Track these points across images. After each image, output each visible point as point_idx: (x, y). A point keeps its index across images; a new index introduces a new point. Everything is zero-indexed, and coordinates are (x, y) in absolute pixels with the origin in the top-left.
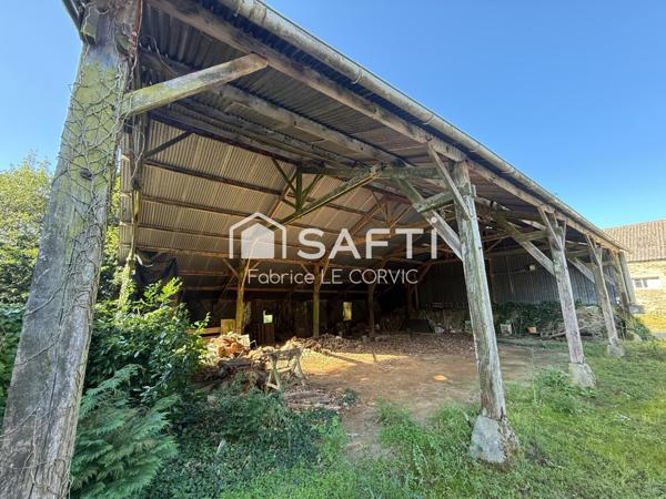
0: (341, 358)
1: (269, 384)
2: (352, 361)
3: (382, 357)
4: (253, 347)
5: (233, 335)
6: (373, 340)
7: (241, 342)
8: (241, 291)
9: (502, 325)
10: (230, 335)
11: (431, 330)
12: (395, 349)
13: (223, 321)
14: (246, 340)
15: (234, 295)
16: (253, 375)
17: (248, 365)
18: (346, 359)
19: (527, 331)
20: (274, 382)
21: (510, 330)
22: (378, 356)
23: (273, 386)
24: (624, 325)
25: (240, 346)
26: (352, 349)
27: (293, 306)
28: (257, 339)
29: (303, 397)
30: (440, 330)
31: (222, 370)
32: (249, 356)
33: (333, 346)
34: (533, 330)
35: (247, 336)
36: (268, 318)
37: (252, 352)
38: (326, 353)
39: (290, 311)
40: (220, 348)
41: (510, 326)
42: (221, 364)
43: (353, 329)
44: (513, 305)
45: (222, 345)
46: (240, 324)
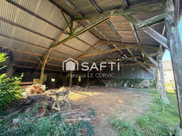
0: (81, 94)
1: (53, 107)
2: (86, 95)
3: (96, 94)
4: (47, 89)
5: (38, 85)
6: (89, 88)
7: (42, 88)
8: (43, 69)
9: (124, 84)
10: (37, 85)
11: (104, 85)
12: (98, 91)
13: (34, 80)
14: (44, 87)
15: (40, 71)
16: (45, 103)
17: (44, 98)
18: (83, 94)
19: (131, 86)
20: (56, 106)
21: (126, 86)
22: (94, 93)
23: (56, 108)
24: (155, 85)
25: (41, 89)
26: (84, 91)
27: (63, 76)
28: (49, 87)
29: (72, 114)
30: (107, 85)
31: (29, 101)
32: (44, 94)
33: (77, 89)
34: (132, 86)
35: (45, 85)
36: (53, 80)
37: (46, 92)
38: (75, 92)
39: (61, 78)
40: (31, 90)
41: (126, 85)
42: (29, 98)
43: (81, 84)
44: (127, 79)
45: (32, 89)
46: (42, 81)
